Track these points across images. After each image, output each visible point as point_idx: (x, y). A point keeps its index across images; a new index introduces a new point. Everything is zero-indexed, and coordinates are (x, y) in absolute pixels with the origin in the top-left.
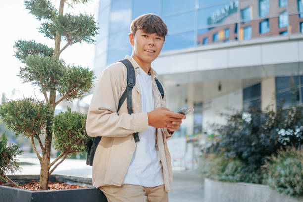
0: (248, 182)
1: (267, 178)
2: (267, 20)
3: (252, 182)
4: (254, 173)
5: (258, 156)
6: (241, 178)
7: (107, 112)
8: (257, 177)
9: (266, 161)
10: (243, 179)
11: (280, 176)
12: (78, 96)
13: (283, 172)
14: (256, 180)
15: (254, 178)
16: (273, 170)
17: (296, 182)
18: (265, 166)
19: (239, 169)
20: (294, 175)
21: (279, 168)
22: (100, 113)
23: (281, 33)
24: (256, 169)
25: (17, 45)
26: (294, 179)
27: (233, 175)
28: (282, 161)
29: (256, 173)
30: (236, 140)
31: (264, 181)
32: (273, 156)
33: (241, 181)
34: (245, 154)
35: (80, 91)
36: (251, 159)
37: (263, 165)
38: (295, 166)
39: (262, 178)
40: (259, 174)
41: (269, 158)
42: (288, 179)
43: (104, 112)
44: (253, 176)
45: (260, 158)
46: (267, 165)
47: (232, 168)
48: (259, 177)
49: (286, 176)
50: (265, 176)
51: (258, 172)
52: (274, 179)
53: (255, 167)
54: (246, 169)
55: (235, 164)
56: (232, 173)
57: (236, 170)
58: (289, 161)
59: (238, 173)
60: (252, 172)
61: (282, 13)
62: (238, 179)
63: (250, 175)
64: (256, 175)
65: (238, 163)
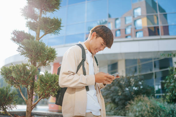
0: (118, 115)
1: (129, 113)
2: (119, 30)
3: (120, 115)
4: (121, 110)
5: (123, 101)
6: (114, 113)
7: (72, 74)
8: (123, 112)
9: (128, 104)
10: (115, 114)
11: (136, 111)
12: (46, 64)
13: (137, 109)
14: (123, 114)
15: (121, 113)
16: (132, 109)
17: (145, 115)
18: (127, 106)
19: (113, 108)
20: (144, 111)
21: (135, 107)
22: (69, 74)
23: (126, 37)
24: (122, 108)
25: (14, 33)
26: (144, 113)
27: (110, 112)
28: (137, 103)
29: (122, 110)
30: (111, 92)
31: (127, 114)
32: (131, 100)
33: (115, 115)
34: (117, 100)
35: (48, 61)
36: (120, 103)
37: (126, 106)
38: (144, 106)
39: (126, 113)
40: (124, 111)
41: (129, 102)
42: (140, 113)
43: (70, 74)
44: (121, 112)
45: (124, 102)
46: (129, 106)
47: (109, 108)
48: (124, 113)
49: (139, 112)
50: (127, 112)
51: (123, 109)
52: (133, 113)
53: (122, 107)
54: (117, 108)
55: (111, 106)
56: (109, 111)
57: (111, 109)
58: (140, 103)
59: (113, 110)
60: (120, 110)
61: (128, 27)
62: (113, 114)
63: (119, 112)
64: (123, 111)
65: (112, 105)
